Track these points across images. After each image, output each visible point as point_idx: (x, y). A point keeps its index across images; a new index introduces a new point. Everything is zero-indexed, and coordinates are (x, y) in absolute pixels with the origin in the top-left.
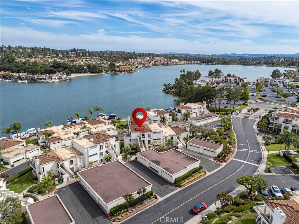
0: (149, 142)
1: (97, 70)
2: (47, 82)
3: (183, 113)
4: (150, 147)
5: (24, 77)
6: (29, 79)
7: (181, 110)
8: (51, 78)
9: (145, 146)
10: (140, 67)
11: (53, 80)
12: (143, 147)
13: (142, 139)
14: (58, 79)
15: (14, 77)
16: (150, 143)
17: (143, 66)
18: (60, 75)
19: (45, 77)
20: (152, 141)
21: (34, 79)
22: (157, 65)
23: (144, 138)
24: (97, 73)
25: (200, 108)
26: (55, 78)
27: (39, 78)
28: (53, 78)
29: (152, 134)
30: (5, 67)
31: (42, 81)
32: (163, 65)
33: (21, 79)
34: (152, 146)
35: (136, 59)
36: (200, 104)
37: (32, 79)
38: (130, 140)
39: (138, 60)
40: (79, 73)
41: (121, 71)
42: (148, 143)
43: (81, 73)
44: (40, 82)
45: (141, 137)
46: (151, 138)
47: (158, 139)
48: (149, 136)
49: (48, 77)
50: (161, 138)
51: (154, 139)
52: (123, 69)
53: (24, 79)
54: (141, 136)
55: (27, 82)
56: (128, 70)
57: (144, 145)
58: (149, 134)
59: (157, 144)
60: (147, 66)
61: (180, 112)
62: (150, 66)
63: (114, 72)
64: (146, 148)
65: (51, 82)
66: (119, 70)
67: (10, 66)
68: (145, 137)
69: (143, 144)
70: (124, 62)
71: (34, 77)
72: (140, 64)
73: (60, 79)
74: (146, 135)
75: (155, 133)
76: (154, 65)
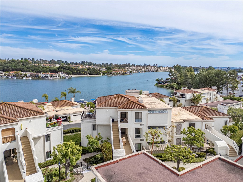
0: (138, 132)
1: (96, 72)
2: (49, 79)
3: (188, 99)
4: (139, 147)
5: (29, 75)
6: (34, 77)
7: (184, 95)
8: (52, 76)
9: (127, 143)
10: (133, 72)
11: (54, 78)
12: (122, 144)
13: (121, 126)
14: (59, 77)
15: (22, 75)
16: (140, 136)
17: (136, 71)
18: (60, 74)
19: (48, 75)
20: (145, 131)
21: (38, 77)
22: (149, 72)
23: (127, 122)
24: (95, 75)
25: (211, 93)
26: (56, 76)
27: (42, 75)
28: (54, 76)
29: (144, 113)
30: (18, 68)
31: (44, 78)
32: (154, 72)
33: (27, 77)
34: (144, 144)
35: (130, 68)
36: (208, 89)
37: (36, 77)
38: (94, 127)
39: (132, 68)
40: (80, 74)
41: (116, 74)
42: (136, 137)
43: (81, 74)
44: (43, 79)
45: (119, 120)
46: (142, 123)
47: (160, 127)
48: (138, 118)
49: (50, 75)
50: (168, 125)
51: (149, 127)
52: (118, 72)
53: (29, 77)
54: (119, 117)
55: (31, 79)
56: (123, 73)
57: (125, 140)
58: (137, 114)
59: (159, 140)
60: (139, 71)
61: (184, 98)
62: (142, 72)
63: (110, 74)
64: (129, 150)
65: (52, 79)
66: (115, 72)
67: (23, 67)
68: (129, 121)
69: (121, 139)
70: (120, 68)
71: (38, 75)
72: (134, 70)
73: (60, 77)
74: (131, 114)
75: (152, 110)
76: (146, 72)
